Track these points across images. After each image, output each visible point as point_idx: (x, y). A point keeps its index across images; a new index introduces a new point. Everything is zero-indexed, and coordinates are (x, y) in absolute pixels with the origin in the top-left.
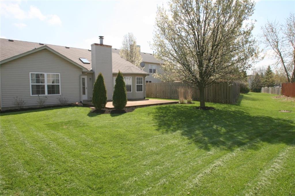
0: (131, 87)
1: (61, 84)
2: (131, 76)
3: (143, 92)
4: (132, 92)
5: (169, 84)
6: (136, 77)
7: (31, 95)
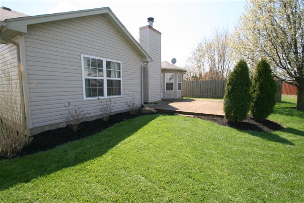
0: (173, 85)
1: (123, 79)
2: (174, 73)
3: (181, 90)
4: (174, 91)
5: (198, 82)
6: (178, 74)
7: (85, 98)
